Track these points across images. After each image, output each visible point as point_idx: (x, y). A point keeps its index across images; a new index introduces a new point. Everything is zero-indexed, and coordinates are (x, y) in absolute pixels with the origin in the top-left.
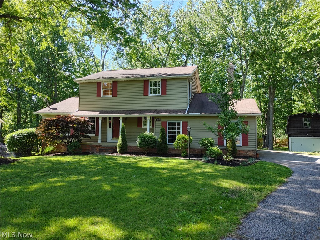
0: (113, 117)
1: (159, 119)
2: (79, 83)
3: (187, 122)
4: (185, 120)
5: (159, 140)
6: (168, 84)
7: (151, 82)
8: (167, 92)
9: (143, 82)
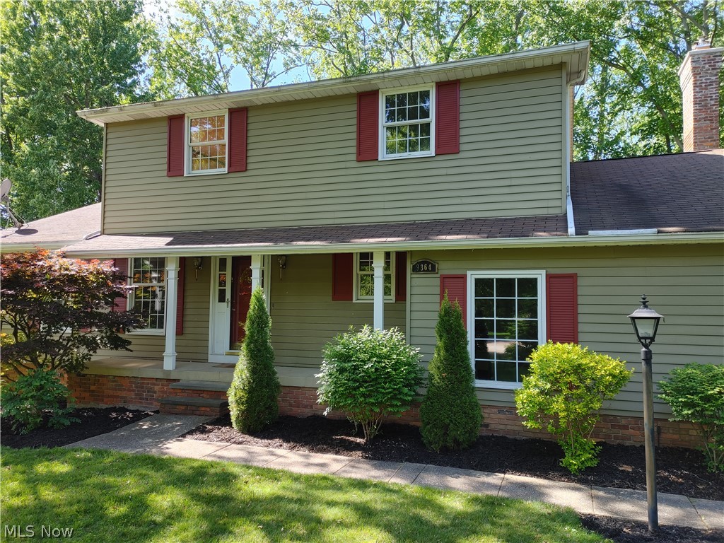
0: (234, 258)
1: (426, 263)
2: (102, 125)
3: (573, 278)
4: (563, 267)
5: (432, 369)
6: (468, 101)
7: (390, 101)
8: (462, 140)
9: (355, 101)
